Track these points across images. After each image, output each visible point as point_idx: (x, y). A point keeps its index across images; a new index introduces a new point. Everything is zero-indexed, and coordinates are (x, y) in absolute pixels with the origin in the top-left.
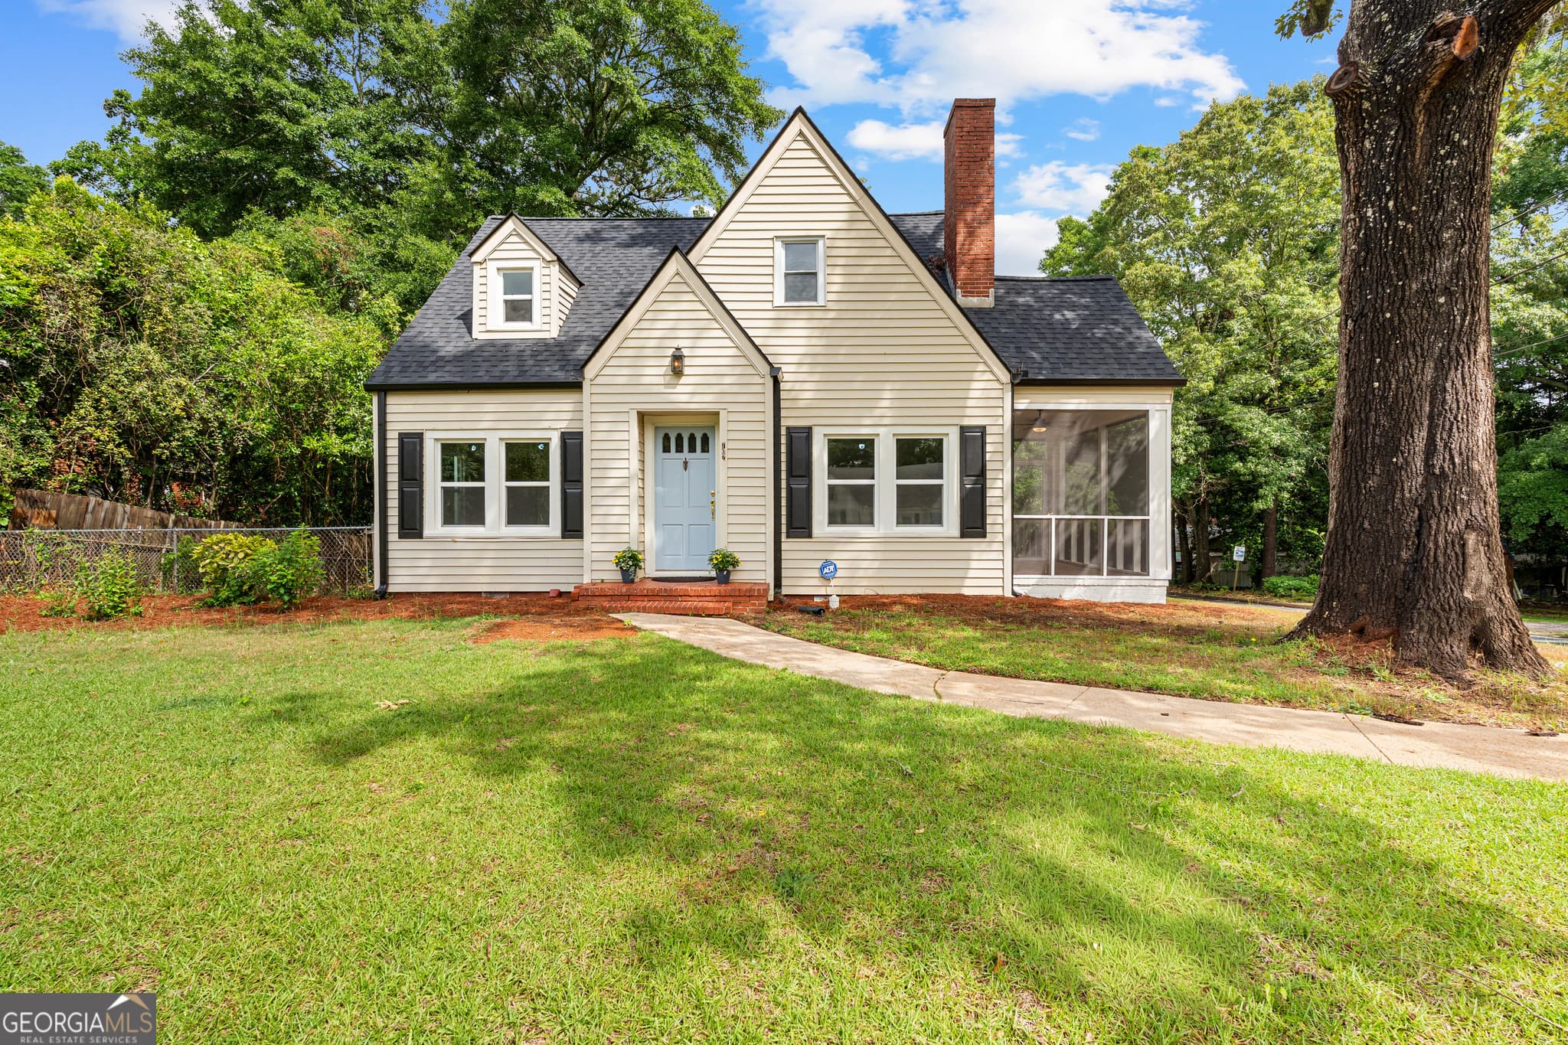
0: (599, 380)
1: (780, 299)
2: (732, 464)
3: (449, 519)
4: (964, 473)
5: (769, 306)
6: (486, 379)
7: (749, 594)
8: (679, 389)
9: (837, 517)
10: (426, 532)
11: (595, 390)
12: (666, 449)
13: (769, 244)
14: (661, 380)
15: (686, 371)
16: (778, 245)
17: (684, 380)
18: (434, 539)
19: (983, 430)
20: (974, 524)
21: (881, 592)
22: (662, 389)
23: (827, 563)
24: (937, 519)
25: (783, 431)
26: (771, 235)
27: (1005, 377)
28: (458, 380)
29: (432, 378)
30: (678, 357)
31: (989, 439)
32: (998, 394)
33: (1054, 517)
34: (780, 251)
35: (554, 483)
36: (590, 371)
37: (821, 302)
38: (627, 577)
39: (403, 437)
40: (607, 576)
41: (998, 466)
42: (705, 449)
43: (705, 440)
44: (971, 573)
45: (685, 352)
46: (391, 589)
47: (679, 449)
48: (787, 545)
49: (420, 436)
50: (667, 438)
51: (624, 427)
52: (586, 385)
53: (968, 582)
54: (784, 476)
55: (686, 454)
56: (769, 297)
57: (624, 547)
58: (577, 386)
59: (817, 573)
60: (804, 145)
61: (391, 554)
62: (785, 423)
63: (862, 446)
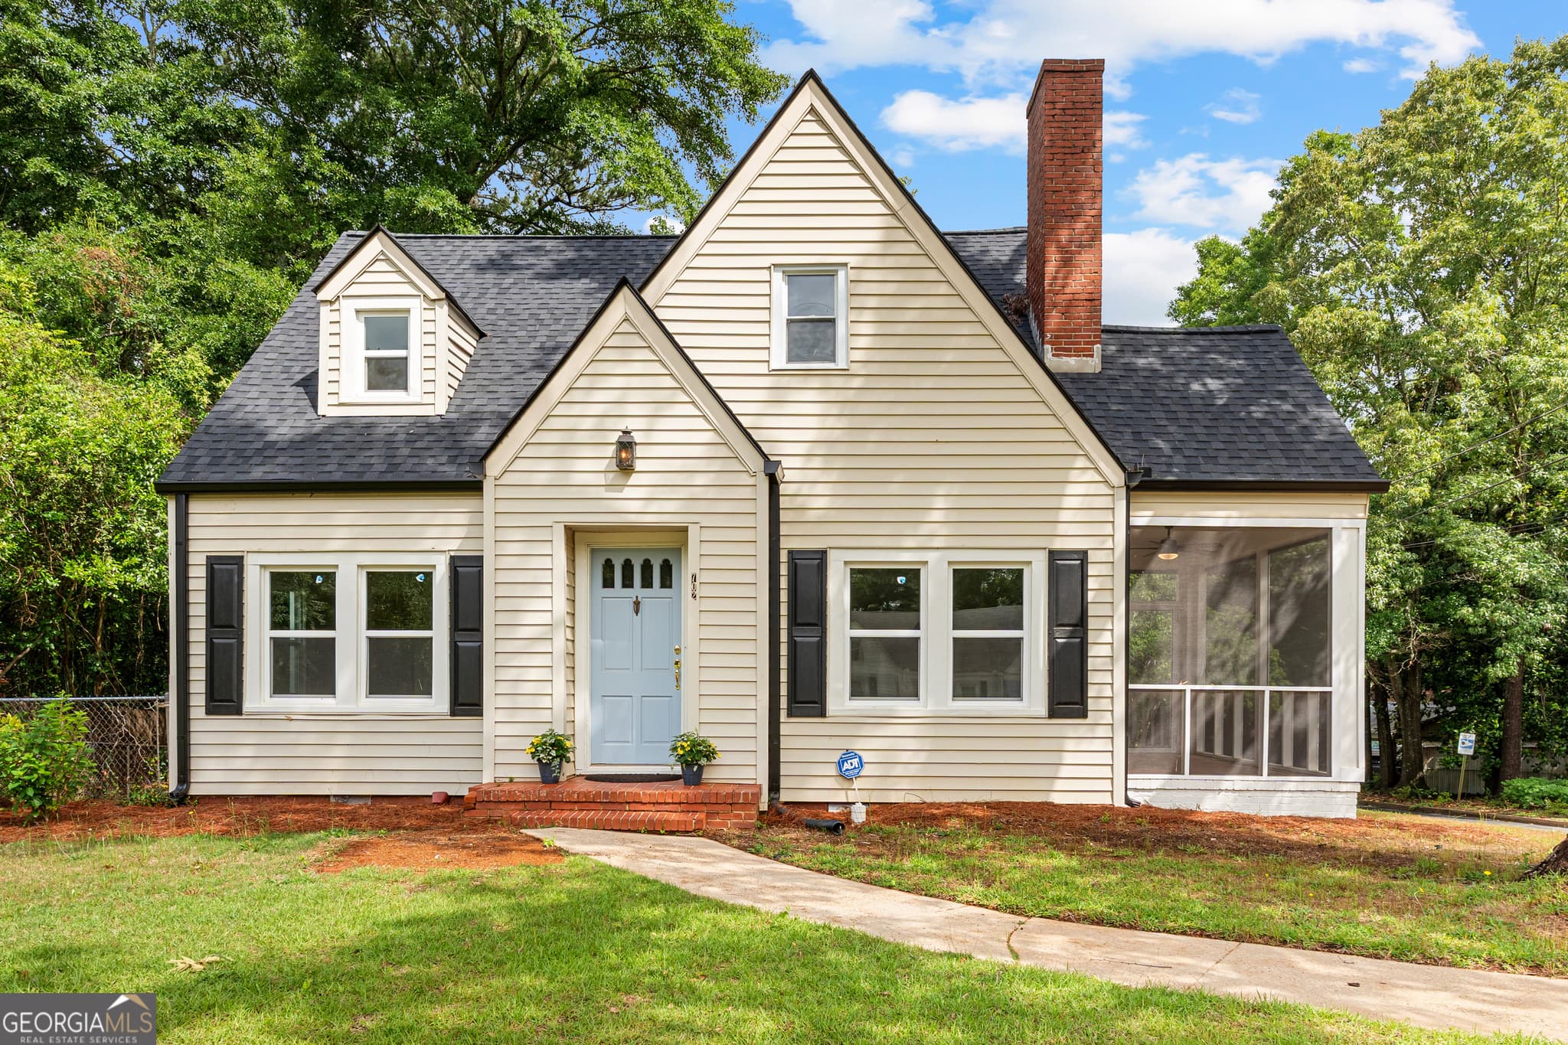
0: (508, 479)
1: (779, 358)
2: (707, 605)
3: (281, 686)
4: (1055, 619)
5: (763, 369)
6: (337, 477)
7: (731, 800)
8: (628, 492)
9: (863, 686)
10: (247, 706)
11: (502, 493)
12: (608, 583)
13: (764, 275)
14: (601, 479)
15: (639, 465)
16: (778, 277)
17: (634, 479)
18: (258, 716)
19: (1083, 556)
20: (1069, 697)
21: (929, 798)
22: (603, 493)
23: (849, 755)
24: (1014, 691)
25: (784, 557)
26: (767, 262)
27: (1117, 477)
28: (296, 477)
29: (257, 474)
30: (626, 445)
31: (1092, 570)
32: (1105, 502)
33: (1188, 688)
34: (780, 286)
35: (440, 633)
36: (494, 465)
37: (841, 363)
38: (549, 774)
39: (212, 562)
40: (518, 773)
41: (1106, 610)
42: (666, 583)
43: (667, 569)
44: (1064, 772)
45: (637, 437)
46: (194, 790)
47: (628, 583)
48: (788, 727)
49: (238, 561)
50: (608, 566)
51: (545, 549)
52: (488, 485)
53: (1059, 785)
54: (784, 623)
55: (637, 590)
56: (762, 355)
57: (543, 730)
58: (474, 488)
59: (833, 770)
60: (816, 128)
61: (194, 739)
62: (786, 544)
63: (901, 580)
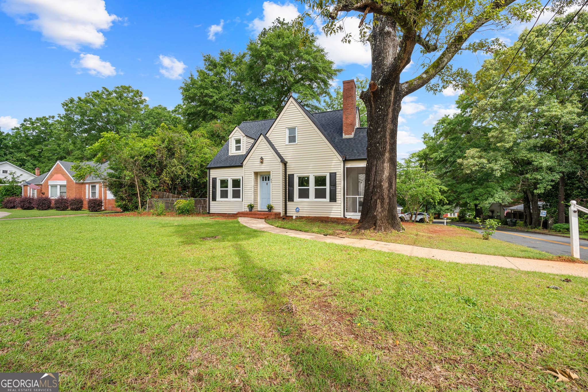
0: (246, 165)
1: (287, 142)
2: (273, 184)
3: (222, 197)
4: (331, 185)
5: (284, 145)
6: (228, 165)
7: (277, 215)
8: (262, 166)
9: (300, 196)
10: (217, 200)
11: (245, 167)
12: (263, 180)
13: (284, 129)
14: (258, 164)
15: (264, 162)
16: (287, 129)
17: (263, 164)
18: (219, 201)
19: (335, 173)
20: (333, 199)
21: (310, 216)
22: (259, 167)
23: (297, 208)
24: (325, 197)
25: (287, 175)
26: (285, 127)
27: (341, 159)
28: (223, 166)
29: (218, 166)
30: (262, 159)
31: (337, 176)
32: (339, 164)
33: (358, 197)
34: (287, 131)
36: (244, 163)
37: (296, 143)
38: (251, 210)
39: (213, 178)
40: (245, 210)
41: (339, 183)
42: (269, 180)
43: (269, 178)
44: (333, 211)
45: (263, 157)
46: (210, 212)
47: (266, 180)
48: (288, 203)
49: (216, 178)
50: (263, 178)
51: (251, 176)
52: (244, 166)
53: (332, 214)
54: (287, 186)
55: (267, 181)
56: (284, 142)
57: (249, 203)
58: (241, 166)
59: (295, 211)
60: (292, 104)
61: (211, 205)
62: (288, 173)
63: (306, 178)
